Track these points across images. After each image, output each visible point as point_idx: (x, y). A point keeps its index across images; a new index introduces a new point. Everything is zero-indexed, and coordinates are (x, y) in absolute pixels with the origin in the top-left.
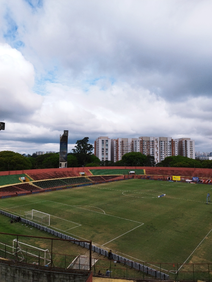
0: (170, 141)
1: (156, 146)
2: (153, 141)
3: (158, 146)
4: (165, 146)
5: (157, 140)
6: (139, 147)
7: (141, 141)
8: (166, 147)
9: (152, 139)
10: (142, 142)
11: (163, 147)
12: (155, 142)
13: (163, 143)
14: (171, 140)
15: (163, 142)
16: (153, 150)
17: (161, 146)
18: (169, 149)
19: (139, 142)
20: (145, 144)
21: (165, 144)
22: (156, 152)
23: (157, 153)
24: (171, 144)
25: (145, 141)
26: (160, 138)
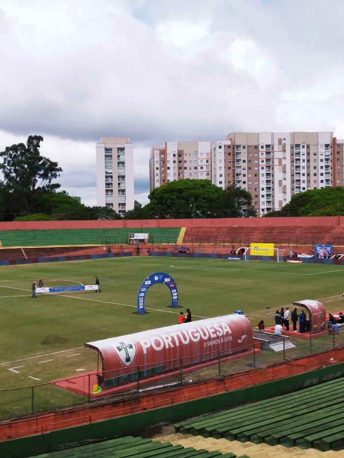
0: (327, 146)
1: (280, 160)
2: (268, 146)
3: (287, 162)
4: (312, 161)
5: (283, 142)
6: (222, 165)
7: (229, 147)
8: (312, 164)
9: (264, 141)
10: (232, 151)
11: (303, 164)
12: (276, 148)
13: (303, 151)
14: (329, 142)
15: (303, 147)
16: (268, 174)
17: (295, 160)
18: (323, 171)
19: (222, 150)
20: (243, 155)
21: (308, 154)
22: (280, 182)
23: (284, 183)
24: (328, 153)
25: (244, 147)
26: (293, 135)
